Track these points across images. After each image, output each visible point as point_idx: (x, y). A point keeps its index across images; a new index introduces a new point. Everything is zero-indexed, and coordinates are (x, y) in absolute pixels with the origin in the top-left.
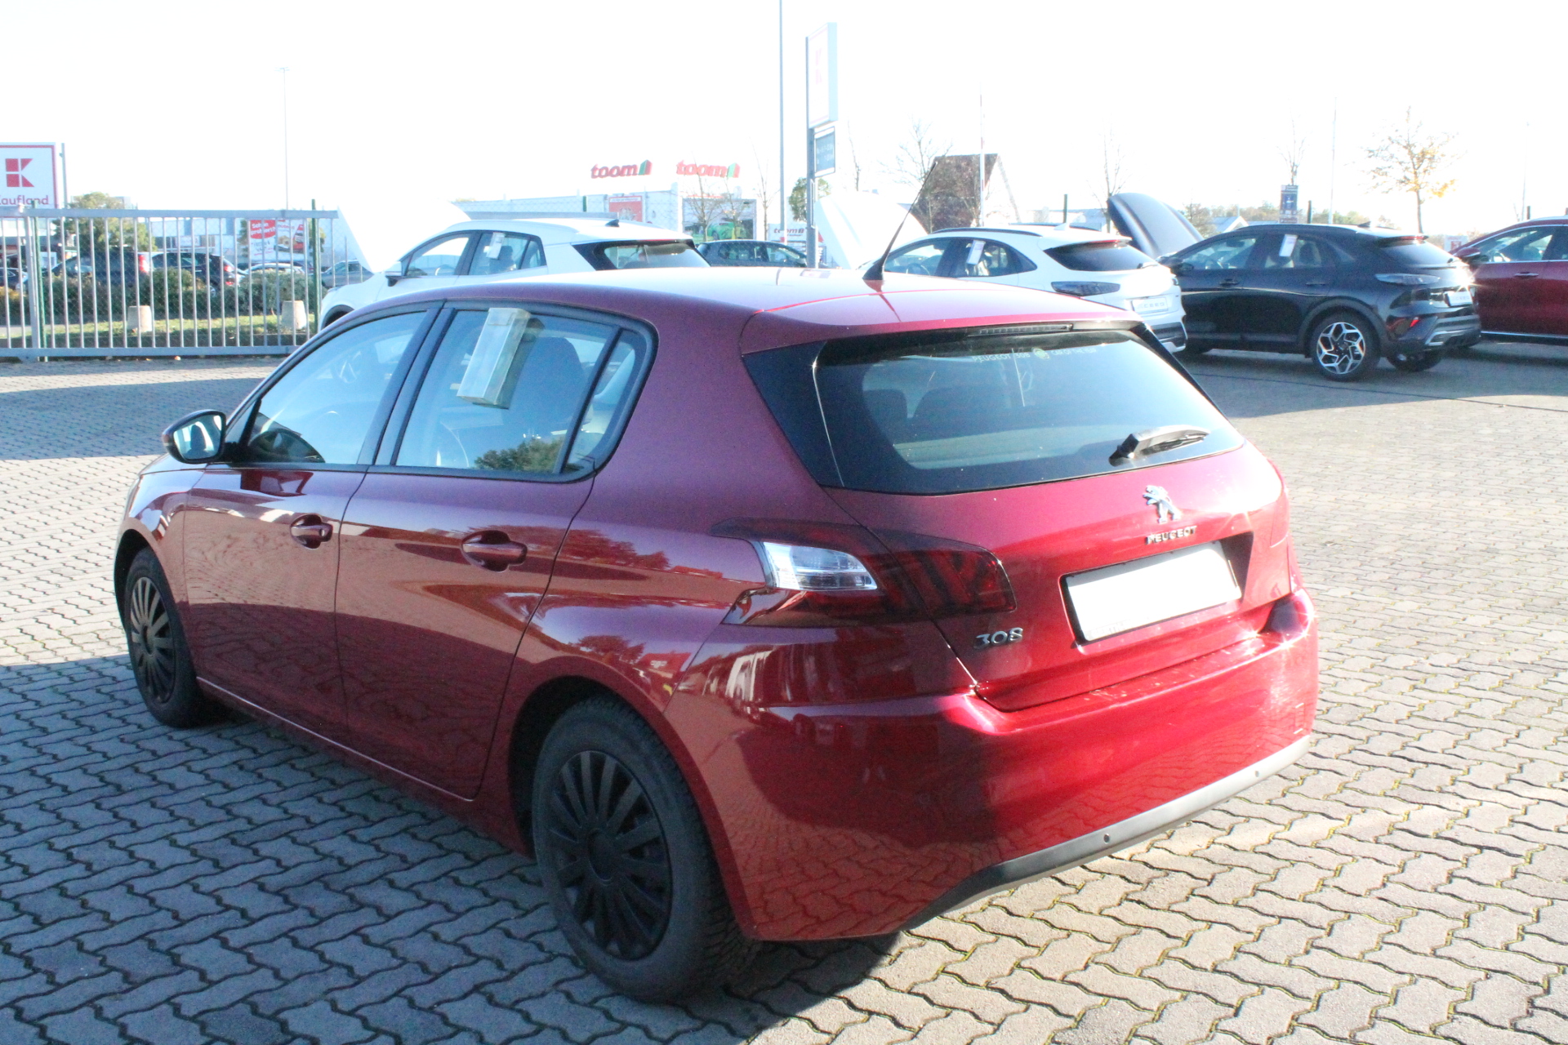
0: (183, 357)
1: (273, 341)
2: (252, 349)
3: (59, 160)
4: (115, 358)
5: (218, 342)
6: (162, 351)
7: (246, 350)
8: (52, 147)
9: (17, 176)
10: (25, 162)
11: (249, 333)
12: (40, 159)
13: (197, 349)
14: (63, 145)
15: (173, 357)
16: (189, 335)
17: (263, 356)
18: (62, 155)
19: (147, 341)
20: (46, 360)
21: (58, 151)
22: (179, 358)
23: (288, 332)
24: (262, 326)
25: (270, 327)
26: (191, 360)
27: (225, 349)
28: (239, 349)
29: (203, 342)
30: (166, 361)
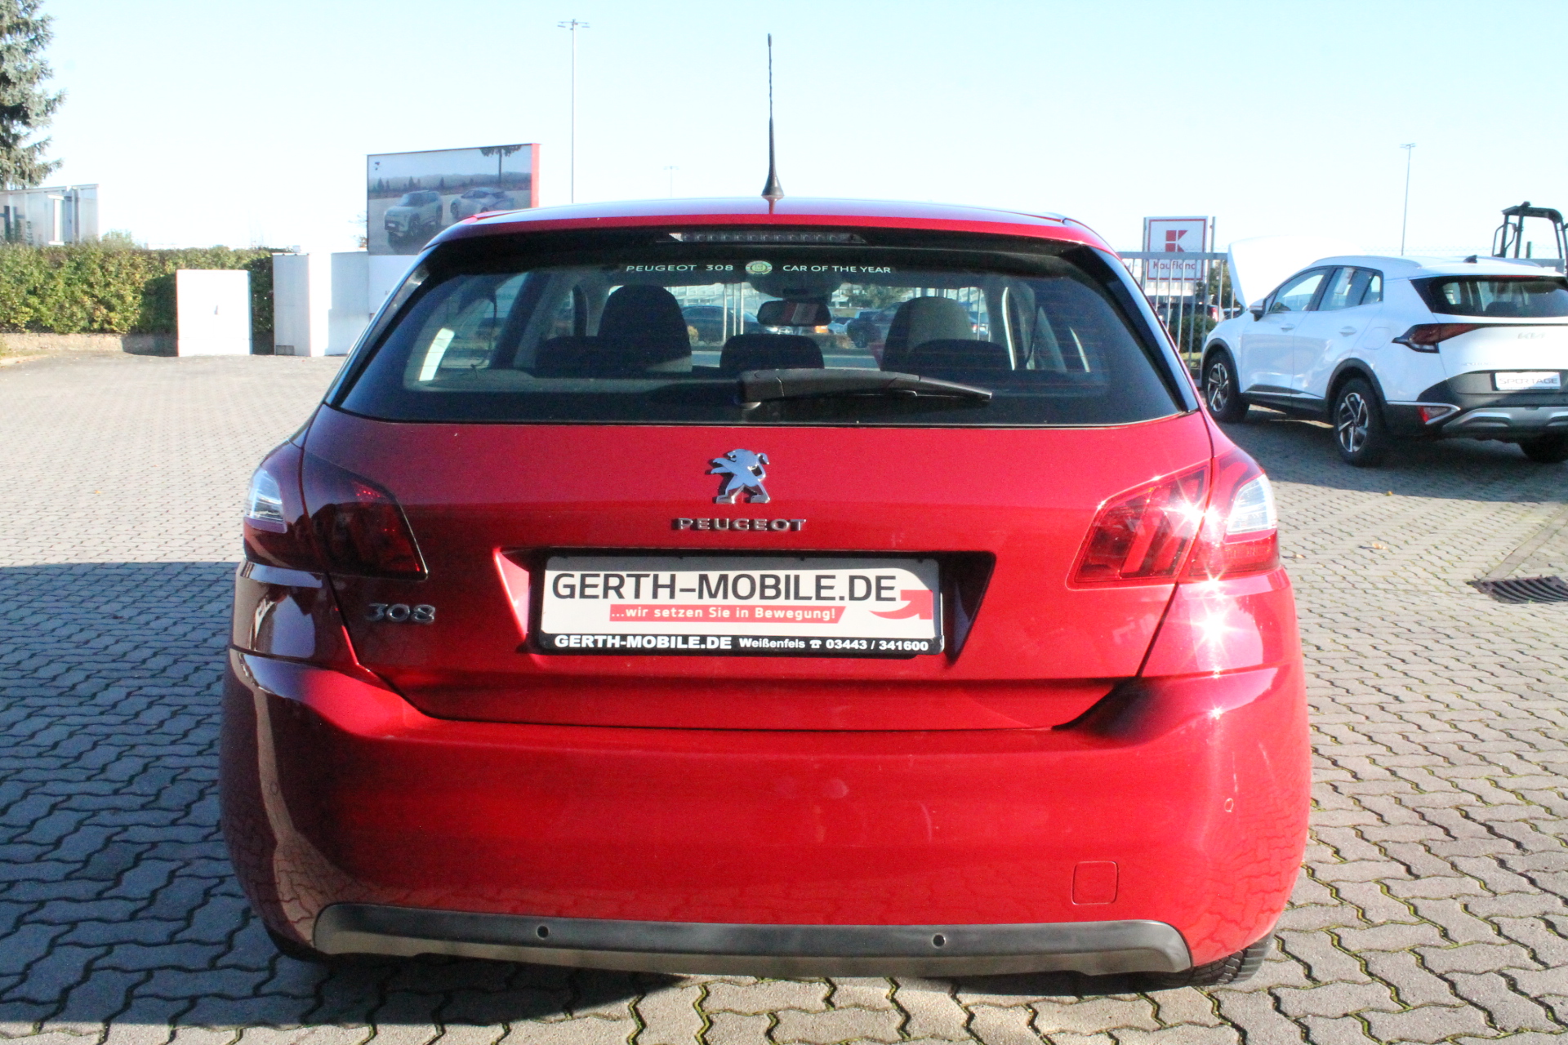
3: (1209, 231)
8: (1204, 220)
9: (1174, 245)
10: (1182, 233)
12: (1194, 230)
14: (1214, 219)
18: (1212, 227)
21: (1209, 223)
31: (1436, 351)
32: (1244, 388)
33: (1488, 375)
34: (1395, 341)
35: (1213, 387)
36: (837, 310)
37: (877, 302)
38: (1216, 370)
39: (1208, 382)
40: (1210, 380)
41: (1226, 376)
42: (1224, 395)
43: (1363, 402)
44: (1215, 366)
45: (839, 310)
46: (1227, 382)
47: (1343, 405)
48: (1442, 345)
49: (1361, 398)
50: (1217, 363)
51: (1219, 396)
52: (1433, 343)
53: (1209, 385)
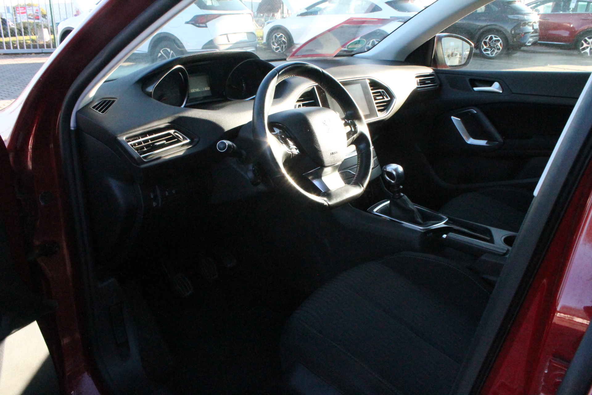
1: (35, 47)
5: (8, 47)
7: (23, 51)
11: (23, 43)
17: (31, 54)
23: (42, 43)
24: (29, 40)
27: (12, 51)
28: (19, 50)
31: (206, 27)
33: (226, 36)
34: (187, 23)
43: (172, 52)
47: (160, 54)
48: (208, 24)
49: (171, 50)
52: (205, 23)
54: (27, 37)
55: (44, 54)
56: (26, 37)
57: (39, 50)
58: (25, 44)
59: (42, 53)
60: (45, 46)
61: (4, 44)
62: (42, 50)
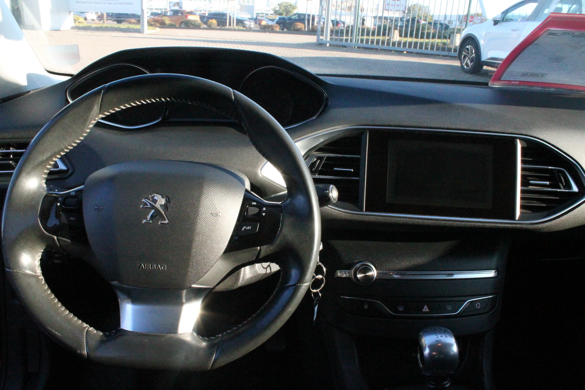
0: (407, 52)
1: (443, 49)
2: (435, 52)
4: (381, 50)
5: (421, 48)
6: (399, 49)
7: (432, 52)
11: (434, 45)
13: (412, 49)
15: (403, 52)
16: (410, 44)
17: (439, 55)
19: (394, 44)
20: (356, 47)
22: (405, 52)
23: (451, 47)
24: (440, 43)
25: (444, 44)
26: (410, 53)
27: (423, 50)
28: (429, 51)
29: (415, 47)
30: (400, 53)
32: (484, 58)
35: (465, 57)
36: (269, 16)
37: (284, 14)
38: (468, 49)
39: (462, 54)
40: (464, 53)
41: (474, 51)
42: (471, 62)
44: (467, 47)
45: (270, 17)
46: (474, 55)
50: (468, 45)
51: (469, 62)
53: (463, 56)
54: (440, 41)
55: (449, 57)
56: (438, 40)
57: (446, 53)
58: (435, 46)
59: (447, 56)
60: (453, 50)
61: (419, 44)
62: (449, 53)
